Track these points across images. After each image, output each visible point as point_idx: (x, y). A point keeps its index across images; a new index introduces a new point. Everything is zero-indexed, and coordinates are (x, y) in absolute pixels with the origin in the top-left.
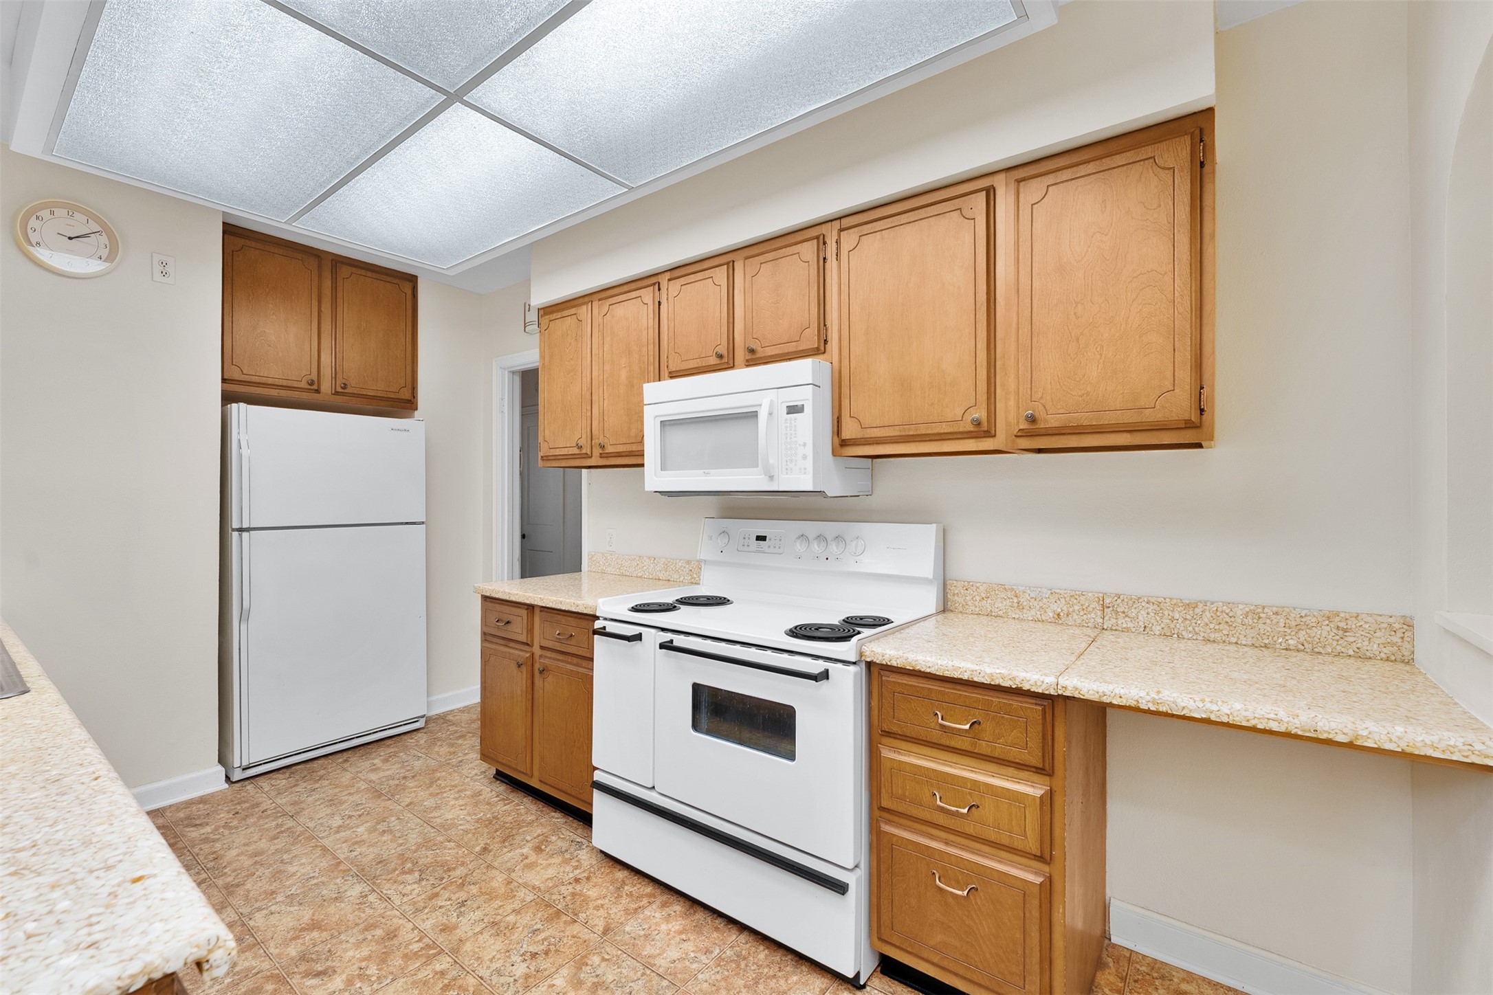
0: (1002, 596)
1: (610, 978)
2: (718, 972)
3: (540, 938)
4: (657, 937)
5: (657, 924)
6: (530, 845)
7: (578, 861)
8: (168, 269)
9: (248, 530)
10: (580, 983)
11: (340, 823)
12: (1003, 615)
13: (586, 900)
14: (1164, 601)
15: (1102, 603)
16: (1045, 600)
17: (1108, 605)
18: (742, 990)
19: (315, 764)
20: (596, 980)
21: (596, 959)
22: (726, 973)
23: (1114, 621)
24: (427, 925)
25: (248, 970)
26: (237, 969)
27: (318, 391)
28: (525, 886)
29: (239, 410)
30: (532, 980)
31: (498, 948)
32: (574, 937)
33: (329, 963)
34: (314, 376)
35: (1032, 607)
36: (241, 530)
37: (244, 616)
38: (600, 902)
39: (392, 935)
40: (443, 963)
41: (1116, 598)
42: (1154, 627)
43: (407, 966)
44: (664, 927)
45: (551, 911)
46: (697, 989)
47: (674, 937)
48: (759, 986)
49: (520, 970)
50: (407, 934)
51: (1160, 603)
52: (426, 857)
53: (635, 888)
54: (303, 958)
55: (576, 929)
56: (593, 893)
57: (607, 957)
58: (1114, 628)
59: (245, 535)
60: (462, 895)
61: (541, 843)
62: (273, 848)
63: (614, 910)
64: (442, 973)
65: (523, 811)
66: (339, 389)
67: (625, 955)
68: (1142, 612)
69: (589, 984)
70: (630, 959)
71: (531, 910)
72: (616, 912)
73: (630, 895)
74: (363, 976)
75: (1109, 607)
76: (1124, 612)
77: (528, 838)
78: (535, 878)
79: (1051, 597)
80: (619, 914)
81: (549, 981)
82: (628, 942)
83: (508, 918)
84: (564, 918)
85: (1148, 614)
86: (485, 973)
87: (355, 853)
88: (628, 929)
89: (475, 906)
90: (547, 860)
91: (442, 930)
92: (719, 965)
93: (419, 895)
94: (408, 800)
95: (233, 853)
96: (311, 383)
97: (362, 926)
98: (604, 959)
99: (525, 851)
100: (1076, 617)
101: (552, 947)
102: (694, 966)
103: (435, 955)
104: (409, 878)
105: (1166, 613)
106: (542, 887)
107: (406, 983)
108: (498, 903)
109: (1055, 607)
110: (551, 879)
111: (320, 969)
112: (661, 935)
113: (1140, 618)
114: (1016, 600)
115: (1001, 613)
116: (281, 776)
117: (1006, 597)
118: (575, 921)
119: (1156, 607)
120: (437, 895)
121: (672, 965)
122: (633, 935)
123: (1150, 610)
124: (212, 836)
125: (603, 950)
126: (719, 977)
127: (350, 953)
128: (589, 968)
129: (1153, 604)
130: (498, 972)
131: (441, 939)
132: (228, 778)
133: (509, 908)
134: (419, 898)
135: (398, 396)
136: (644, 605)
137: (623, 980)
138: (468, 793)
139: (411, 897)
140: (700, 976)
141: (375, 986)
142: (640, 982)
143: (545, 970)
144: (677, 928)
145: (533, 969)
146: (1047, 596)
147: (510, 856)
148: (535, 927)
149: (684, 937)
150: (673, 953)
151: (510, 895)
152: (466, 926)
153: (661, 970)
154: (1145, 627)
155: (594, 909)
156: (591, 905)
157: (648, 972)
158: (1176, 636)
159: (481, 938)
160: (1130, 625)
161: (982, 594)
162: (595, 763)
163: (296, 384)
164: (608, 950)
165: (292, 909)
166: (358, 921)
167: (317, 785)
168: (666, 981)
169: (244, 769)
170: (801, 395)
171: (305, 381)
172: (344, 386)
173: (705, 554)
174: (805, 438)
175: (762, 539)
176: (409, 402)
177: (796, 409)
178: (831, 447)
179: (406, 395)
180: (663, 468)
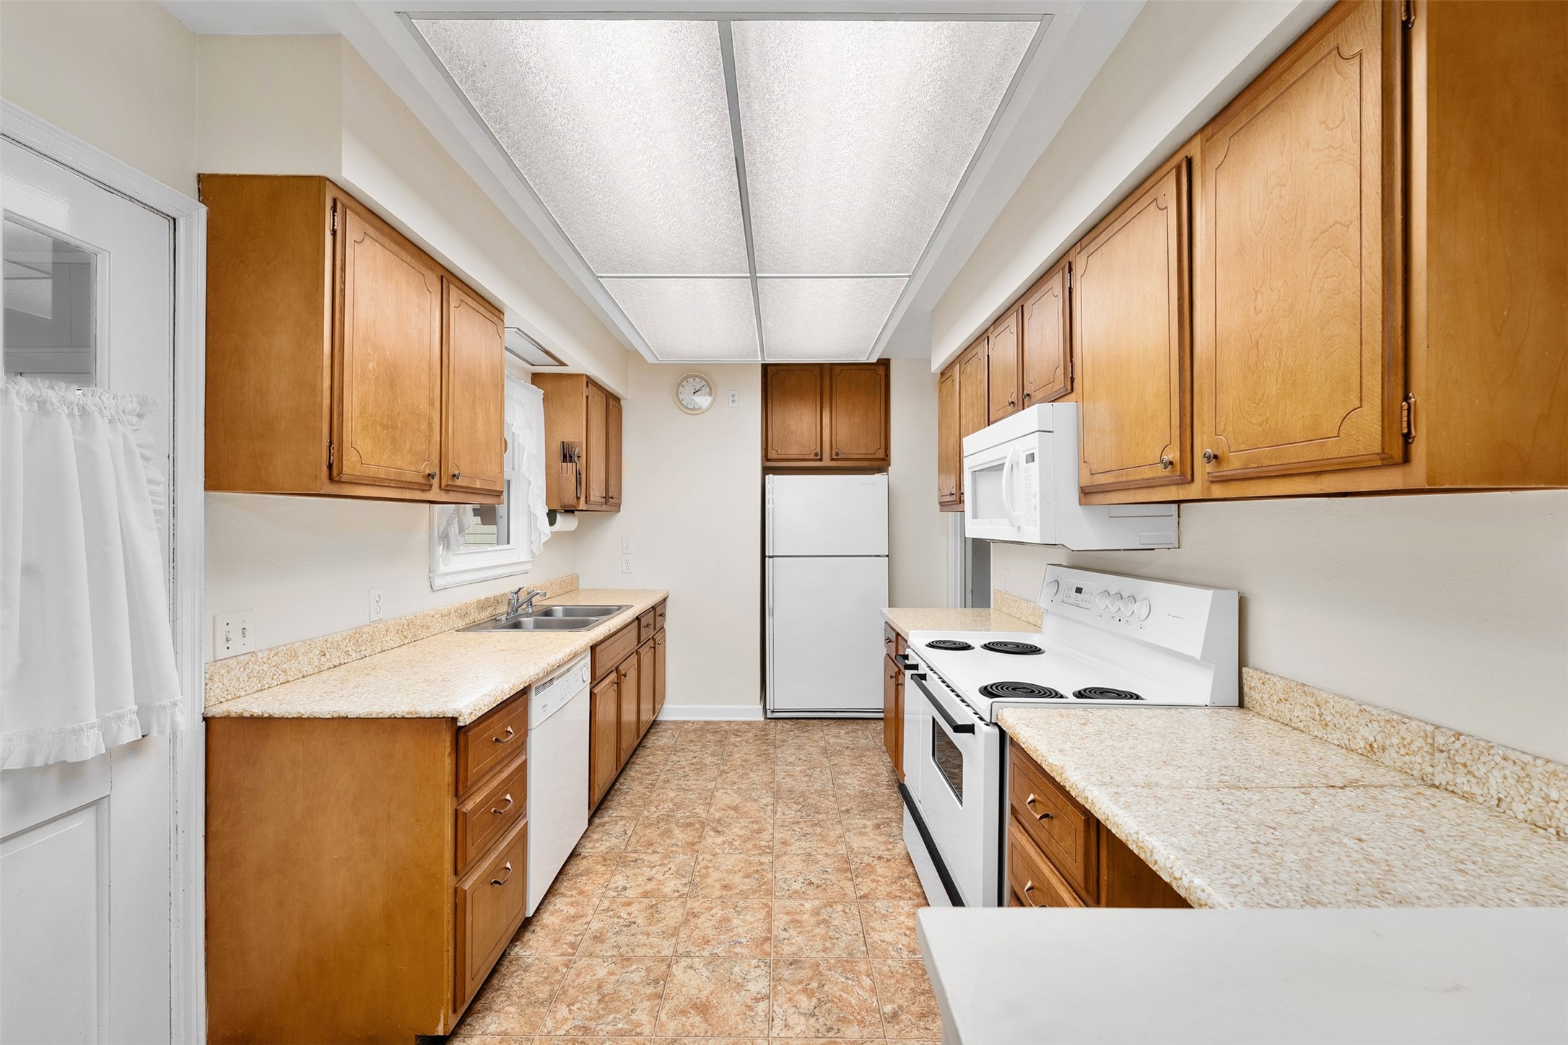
0: (1302, 701)
1: (836, 923)
2: (904, 968)
3: (824, 876)
4: (890, 921)
5: (900, 914)
6: (876, 821)
7: (894, 846)
8: (736, 398)
9: (776, 557)
10: (818, 914)
11: (792, 760)
12: (1304, 729)
13: (873, 871)
14: (1532, 762)
15: (1430, 741)
16: (1352, 718)
17: (1441, 748)
18: (907, 990)
19: (811, 722)
20: (827, 918)
21: (840, 908)
22: (909, 972)
23: (1450, 776)
24: (778, 836)
25: (697, 814)
26: (694, 811)
27: (821, 459)
28: (847, 843)
29: (769, 478)
30: (796, 895)
31: (798, 868)
32: (841, 888)
33: (724, 829)
34: (818, 450)
35: (1337, 726)
36: (772, 557)
38: (879, 878)
39: (759, 832)
40: (766, 859)
41: (1453, 739)
42: (1514, 805)
43: (751, 850)
44: (902, 918)
45: (846, 866)
46: (878, 966)
47: (901, 928)
48: (922, 996)
49: (796, 886)
50: (766, 835)
51: (1525, 764)
52: (813, 800)
53: (912, 884)
54: (719, 821)
55: (848, 885)
56: (880, 871)
57: (847, 911)
58: (1450, 788)
59: (773, 560)
60: (810, 830)
61: (883, 823)
62: (754, 760)
63: (883, 889)
64: (762, 864)
65: (893, 798)
66: (834, 457)
67: (858, 917)
68: (1496, 773)
69: (821, 918)
70: (859, 921)
71: (835, 859)
72: (883, 890)
73: (903, 886)
74: (731, 844)
75: (1442, 751)
76: (1465, 765)
77: (879, 817)
78: (856, 842)
79: (1361, 717)
80: (882, 892)
81: (803, 902)
82: (869, 911)
83: (819, 856)
84: (848, 875)
85: (1505, 778)
86: (779, 876)
87: (784, 781)
88: (878, 904)
89: (810, 839)
90: (875, 835)
91: (783, 843)
92: (910, 965)
93: (790, 818)
94: (836, 762)
95: (738, 755)
96: (817, 454)
97: (752, 820)
98: (844, 911)
99: (868, 823)
100: (1395, 755)
101: (824, 886)
102: (894, 953)
103: (768, 853)
104: (795, 807)
105: (1536, 784)
106: (856, 849)
107: (743, 858)
108: (823, 845)
109: (1365, 732)
110: (865, 848)
111: (719, 829)
112: (894, 922)
113: (1492, 781)
114: (1318, 712)
115: (1301, 725)
116: (790, 723)
117: (1306, 704)
118: (853, 880)
119: (1517, 769)
120: (798, 823)
121: (880, 942)
122: (876, 910)
123: (1507, 772)
124: (737, 744)
125: (849, 906)
126: (901, 970)
127: (736, 830)
128: (831, 909)
129: (1514, 762)
130: (785, 881)
131: (778, 847)
132: (765, 715)
133: (825, 851)
134: (788, 820)
135: (876, 455)
136: (940, 642)
137: (841, 929)
138: (873, 772)
139: (786, 817)
140: (889, 961)
141: (731, 851)
142: (850, 937)
143: (808, 895)
144: (910, 924)
145: (803, 889)
146: (1355, 714)
147: (858, 822)
148: (827, 870)
149: (908, 932)
150: (889, 937)
151: (833, 845)
152: (795, 847)
153: (870, 940)
154: (1499, 799)
155: (871, 880)
156: (872, 877)
157: (861, 935)
158: (1552, 831)
159: (795, 858)
160: (1476, 790)
161: (1280, 694)
163: (807, 457)
164: (852, 907)
165: (735, 795)
166: (753, 816)
167: (802, 735)
168: (865, 948)
169: (772, 712)
170: (1033, 443)
171: (813, 454)
172: (837, 454)
173: (1043, 603)
174: (1035, 488)
175: (1079, 590)
176: (883, 459)
177: (1031, 458)
178: (1074, 495)
179: (881, 454)
180: (975, 516)
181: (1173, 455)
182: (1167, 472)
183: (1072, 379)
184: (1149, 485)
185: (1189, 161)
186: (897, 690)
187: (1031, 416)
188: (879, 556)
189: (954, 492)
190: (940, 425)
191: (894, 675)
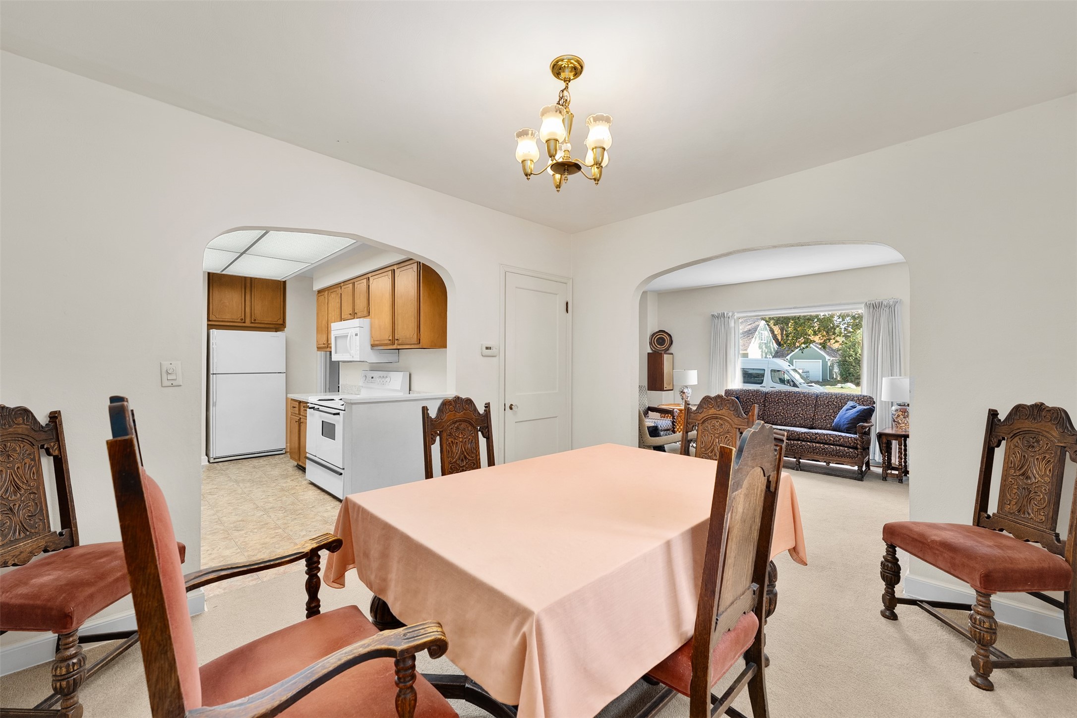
9: (215, 374)
27: (244, 322)
28: (280, 486)
29: (214, 332)
34: (243, 317)
36: (213, 374)
37: (214, 404)
39: (235, 491)
45: (282, 490)
52: (257, 480)
59: (214, 375)
60: (260, 486)
66: (253, 321)
71: (276, 490)
74: (222, 496)
89: (262, 488)
96: (242, 320)
97: (228, 489)
103: (243, 494)
110: (289, 485)
118: (287, 492)
120: (253, 486)
127: (222, 493)
132: (209, 461)
135: (277, 323)
139: (246, 486)
148: (274, 492)
151: (274, 487)
152: (256, 491)
162: (307, 451)
163: (236, 321)
169: (214, 459)
170: (357, 330)
171: (239, 319)
172: (255, 320)
173: (361, 384)
174: (358, 344)
175: (372, 378)
176: (282, 324)
177: (356, 335)
178: (370, 346)
179: (281, 322)
180: (336, 353)
181: (391, 338)
182: (389, 342)
183: (369, 312)
184: (386, 345)
185: (394, 270)
186: (300, 426)
187: (356, 322)
188: (280, 373)
189: (325, 343)
190: (317, 314)
191: (297, 420)
